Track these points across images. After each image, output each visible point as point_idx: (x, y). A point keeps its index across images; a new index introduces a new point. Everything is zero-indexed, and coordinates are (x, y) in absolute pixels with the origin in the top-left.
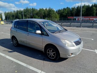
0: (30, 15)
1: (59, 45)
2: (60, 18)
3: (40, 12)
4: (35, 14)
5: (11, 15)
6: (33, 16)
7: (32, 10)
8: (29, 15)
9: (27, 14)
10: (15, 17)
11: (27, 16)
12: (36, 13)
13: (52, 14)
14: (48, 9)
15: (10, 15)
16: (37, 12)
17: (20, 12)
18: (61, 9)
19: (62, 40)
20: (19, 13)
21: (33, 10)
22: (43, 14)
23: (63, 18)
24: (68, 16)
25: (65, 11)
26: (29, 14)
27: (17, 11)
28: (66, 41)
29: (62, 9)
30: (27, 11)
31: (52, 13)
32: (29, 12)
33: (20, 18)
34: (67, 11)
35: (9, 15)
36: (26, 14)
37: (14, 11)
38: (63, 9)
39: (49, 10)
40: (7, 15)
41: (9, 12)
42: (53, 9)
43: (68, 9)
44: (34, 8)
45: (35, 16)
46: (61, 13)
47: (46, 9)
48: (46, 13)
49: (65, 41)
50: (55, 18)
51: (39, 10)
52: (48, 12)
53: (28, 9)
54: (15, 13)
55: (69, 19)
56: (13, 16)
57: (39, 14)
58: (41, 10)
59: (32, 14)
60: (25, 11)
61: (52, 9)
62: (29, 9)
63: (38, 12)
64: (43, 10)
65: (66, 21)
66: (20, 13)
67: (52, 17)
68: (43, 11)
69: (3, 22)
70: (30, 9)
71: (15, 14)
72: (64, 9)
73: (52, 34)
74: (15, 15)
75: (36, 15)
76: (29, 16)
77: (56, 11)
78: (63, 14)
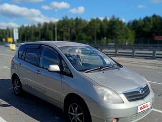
0: (71, 33)
1: (91, 99)
2: (136, 37)
3: (92, 27)
4: (81, 31)
5: (33, 32)
6: (77, 33)
7: (75, 23)
8: (67, 32)
9: (65, 29)
10: (40, 35)
11: (65, 33)
12: (82, 27)
13: (117, 31)
14: (108, 19)
15: (31, 31)
16: (85, 26)
17: (51, 26)
18: (140, 19)
19: (96, 87)
20: (48, 27)
21: (78, 22)
22: (99, 31)
23: (143, 38)
24: (154, 34)
25: (148, 23)
26: (69, 30)
27: (46, 24)
28: (106, 90)
29: (142, 19)
30: (64, 24)
31: (119, 27)
32: (68, 26)
33: (50, 38)
34: (154, 24)
35: (29, 31)
36: (62, 30)
37: (39, 25)
38: (144, 19)
39: (111, 21)
40: (25, 31)
41: (30, 26)
42: (120, 20)
43: (154, 18)
44: (79, 18)
45: (79, 34)
46: (140, 27)
47: (105, 20)
48: (106, 27)
49: (103, 90)
50: (124, 39)
51: (90, 23)
52: (109, 25)
53: (67, 20)
54: (41, 27)
55: (157, 41)
56: (36, 34)
57: (89, 30)
58: (93, 22)
59: (76, 31)
60: (61, 24)
61: (118, 18)
62: (69, 21)
63: (87, 27)
64: (97, 22)
65: (149, 45)
66: (50, 29)
67: (118, 37)
68: (99, 24)
69: (14, 45)
70: (72, 19)
71: (41, 30)
72: (147, 19)
73: (80, 72)
74: (40, 32)
75: (83, 32)
76: (68, 34)
77: (129, 24)
78: (144, 29)
